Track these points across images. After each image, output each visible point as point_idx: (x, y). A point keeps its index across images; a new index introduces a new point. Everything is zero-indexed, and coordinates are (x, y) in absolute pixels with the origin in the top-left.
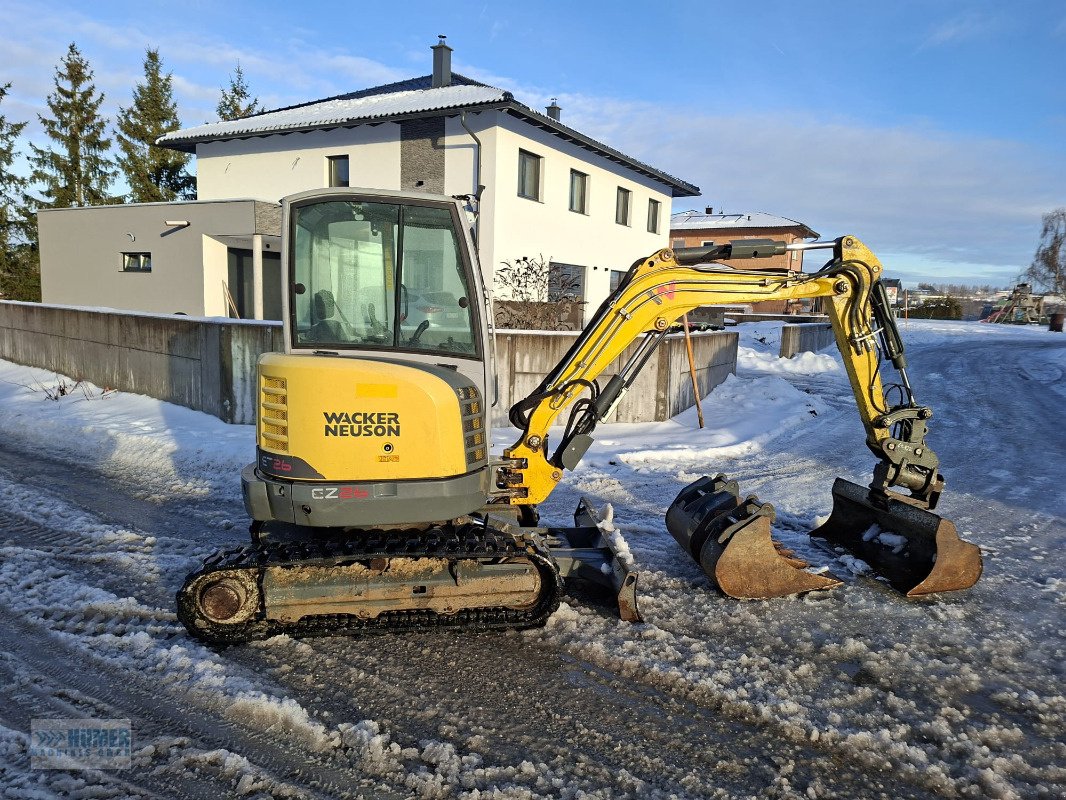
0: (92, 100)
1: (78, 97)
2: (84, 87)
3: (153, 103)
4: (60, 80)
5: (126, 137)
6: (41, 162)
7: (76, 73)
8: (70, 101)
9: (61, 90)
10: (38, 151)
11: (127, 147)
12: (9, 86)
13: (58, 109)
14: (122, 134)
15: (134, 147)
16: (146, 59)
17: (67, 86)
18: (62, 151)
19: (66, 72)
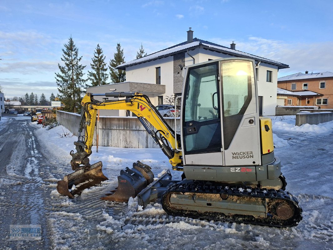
0: (103, 58)
1: (99, 58)
2: (100, 55)
3: (119, 57)
4: (95, 54)
5: (112, 67)
6: (91, 75)
7: (99, 52)
8: (97, 59)
9: (95, 57)
10: (90, 73)
11: (111, 70)
12: (82, 57)
13: (94, 62)
14: (111, 67)
15: (113, 70)
16: (117, 46)
17: (97, 55)
18: (95, 72)
19: (96, 52)
